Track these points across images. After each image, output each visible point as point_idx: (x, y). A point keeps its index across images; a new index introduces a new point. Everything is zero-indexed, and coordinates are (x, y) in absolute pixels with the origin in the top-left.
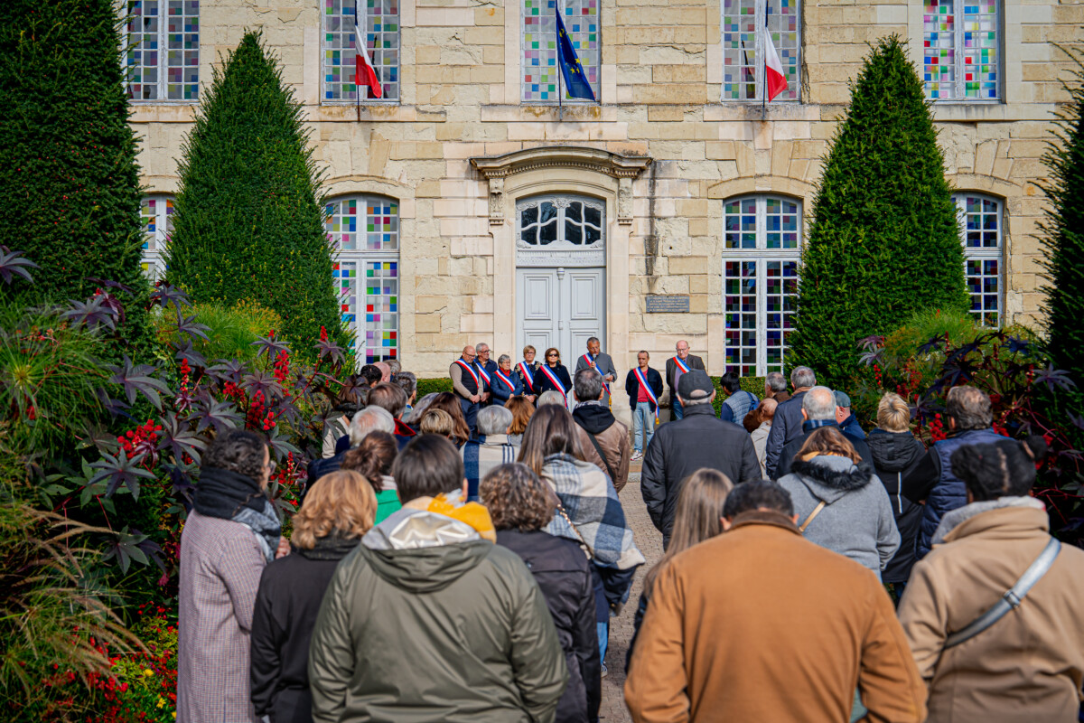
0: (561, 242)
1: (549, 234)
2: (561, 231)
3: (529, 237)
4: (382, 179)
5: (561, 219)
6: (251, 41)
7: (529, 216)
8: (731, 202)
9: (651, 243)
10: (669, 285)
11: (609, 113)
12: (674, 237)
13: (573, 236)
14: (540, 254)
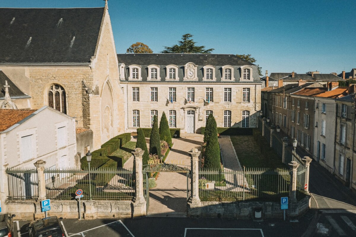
0: (191, 114)
1: (190, 114)
2: (191, 113)
3: (188, 114)
4: (174, 109)
5: (191, 112)
6: (164, 112)
7: (188, 112)
8: (206, 111)
9: (199, 115)
10: (201, 119)
11: (195, 103)
12: (201, 114)
13: (192, 114)
14: (189, 115)
